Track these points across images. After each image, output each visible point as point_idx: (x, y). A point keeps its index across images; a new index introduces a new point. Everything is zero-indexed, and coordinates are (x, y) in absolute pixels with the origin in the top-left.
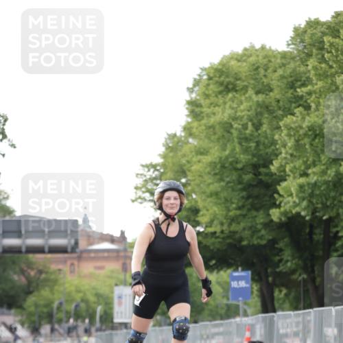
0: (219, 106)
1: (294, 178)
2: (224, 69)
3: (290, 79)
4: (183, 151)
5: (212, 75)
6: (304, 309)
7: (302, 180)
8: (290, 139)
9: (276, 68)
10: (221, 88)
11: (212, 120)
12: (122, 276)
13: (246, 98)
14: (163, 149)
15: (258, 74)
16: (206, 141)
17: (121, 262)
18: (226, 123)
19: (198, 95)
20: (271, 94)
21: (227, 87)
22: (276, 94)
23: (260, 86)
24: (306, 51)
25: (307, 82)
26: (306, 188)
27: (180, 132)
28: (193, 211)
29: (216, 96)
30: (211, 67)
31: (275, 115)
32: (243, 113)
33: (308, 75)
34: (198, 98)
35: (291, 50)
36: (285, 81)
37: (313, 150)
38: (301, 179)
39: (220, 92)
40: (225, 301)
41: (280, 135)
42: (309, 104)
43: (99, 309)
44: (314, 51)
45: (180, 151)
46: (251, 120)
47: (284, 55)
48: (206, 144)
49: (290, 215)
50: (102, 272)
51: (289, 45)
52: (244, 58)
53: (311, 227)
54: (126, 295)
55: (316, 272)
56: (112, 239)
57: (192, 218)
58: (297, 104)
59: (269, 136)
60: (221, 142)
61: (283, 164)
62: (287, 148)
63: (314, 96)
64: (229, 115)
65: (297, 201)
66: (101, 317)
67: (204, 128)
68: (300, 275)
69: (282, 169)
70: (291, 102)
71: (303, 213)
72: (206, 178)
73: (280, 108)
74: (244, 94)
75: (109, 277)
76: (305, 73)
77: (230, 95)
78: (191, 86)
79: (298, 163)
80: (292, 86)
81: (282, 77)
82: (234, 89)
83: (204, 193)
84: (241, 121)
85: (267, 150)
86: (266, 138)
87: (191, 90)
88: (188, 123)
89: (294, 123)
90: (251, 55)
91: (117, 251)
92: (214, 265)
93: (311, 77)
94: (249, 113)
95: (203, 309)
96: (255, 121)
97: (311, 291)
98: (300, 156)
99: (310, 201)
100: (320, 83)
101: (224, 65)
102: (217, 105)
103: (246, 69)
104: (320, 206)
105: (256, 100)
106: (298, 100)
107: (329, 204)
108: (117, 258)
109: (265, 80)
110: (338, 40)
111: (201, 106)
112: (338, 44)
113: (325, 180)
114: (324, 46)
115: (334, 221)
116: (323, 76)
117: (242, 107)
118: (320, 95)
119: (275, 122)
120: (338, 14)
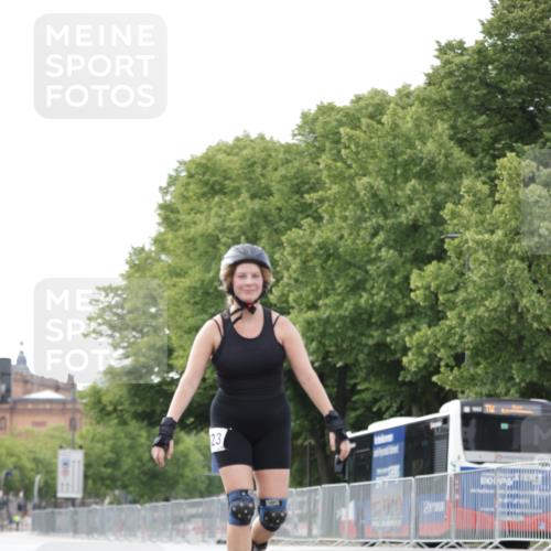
0: (202, 212)
1: (300, 311)
2: (209, 165)
3: (295, 182)
4: (154, 271)
5: (193, 171)
6: (310, 485)
7: (311, 314)
8: (295, 259)
9: (277, 164)
10: (205, 189)
11: (192, 231)
12: (68, 436)
13: (239, 203)
14: (127, 267)
15: (254, 171)
16: (184, 258)
17: (68, 417)
18: (212, 236)
19: (174, 197)
20: (271, 198)
21: (212, 188)
22: (276, 200)
23: (254, 190)
24: (317, 144)
25: (318, 186)
26: (316, 325)
27: (149, 246)
29: (198, 199)
30: (193, 161)
31: (275, 227)
32: (234, 223)
33: (318, 176)
34: (173, 200)
35: (296, 142)
36: (289, 183)
37: (324, 275)
39: (204, 195)
40: (206, 473)
41: (282, 254)
42: (319, 214)
43: (38, 479)
44: (327, 144)
45: (150, 270)
46: (244, 233)
47: (288, 149)
48: (183, 262)
51: (294, 135)
52: (235, 151)
54: (74, 462)
56: (57, 387)
58: (305, 214)
60: (204, 261)
61: (286, 292)
62: (291, 271)
63: (326, 204)
64: (215, 224)
66: (40, 490)
67: (181, 241)
68: (306, 439)
69: (284, 299)
70: (297, 211)
72: (184, 307)
73: (281, 219)
74: (235, 198)
75: (52, 437)
76: (315, 174)
77: (217, 199)
78: (165, 185)
79: (305, 292)
80: (298, 190)
81: (284, 178)
82: (222, 191)
83: (179, 327)
84: (231, 233)
87: (164, 191)
88: (161, 234)
89: (302, 238)
90: (245, 147)
91: (63, 402)
92: (192, 424)
93: (323, 178)
94: (242, 224)
95: (176, 483)
97: (319, 461)
98: (307, 282)
99: (320, 342)
100: (335, 188)
101: (209, 159)
102: (199, 212)
103: (238, 165)
104: (333, 349)
105: (250, 207)
106: (306, 209)
107: (344, 346)
108: (63, 411)
109: (262, 181)
110: (358, 132)
111: (178, 212)
112: (358, 137)
113: (340, 316)
114: (340, 138)
115: (351, 371)
116: (338, 178)
117: (232, 215)
118: (335, 203)
119: (275, 237)
120: (358, 99)
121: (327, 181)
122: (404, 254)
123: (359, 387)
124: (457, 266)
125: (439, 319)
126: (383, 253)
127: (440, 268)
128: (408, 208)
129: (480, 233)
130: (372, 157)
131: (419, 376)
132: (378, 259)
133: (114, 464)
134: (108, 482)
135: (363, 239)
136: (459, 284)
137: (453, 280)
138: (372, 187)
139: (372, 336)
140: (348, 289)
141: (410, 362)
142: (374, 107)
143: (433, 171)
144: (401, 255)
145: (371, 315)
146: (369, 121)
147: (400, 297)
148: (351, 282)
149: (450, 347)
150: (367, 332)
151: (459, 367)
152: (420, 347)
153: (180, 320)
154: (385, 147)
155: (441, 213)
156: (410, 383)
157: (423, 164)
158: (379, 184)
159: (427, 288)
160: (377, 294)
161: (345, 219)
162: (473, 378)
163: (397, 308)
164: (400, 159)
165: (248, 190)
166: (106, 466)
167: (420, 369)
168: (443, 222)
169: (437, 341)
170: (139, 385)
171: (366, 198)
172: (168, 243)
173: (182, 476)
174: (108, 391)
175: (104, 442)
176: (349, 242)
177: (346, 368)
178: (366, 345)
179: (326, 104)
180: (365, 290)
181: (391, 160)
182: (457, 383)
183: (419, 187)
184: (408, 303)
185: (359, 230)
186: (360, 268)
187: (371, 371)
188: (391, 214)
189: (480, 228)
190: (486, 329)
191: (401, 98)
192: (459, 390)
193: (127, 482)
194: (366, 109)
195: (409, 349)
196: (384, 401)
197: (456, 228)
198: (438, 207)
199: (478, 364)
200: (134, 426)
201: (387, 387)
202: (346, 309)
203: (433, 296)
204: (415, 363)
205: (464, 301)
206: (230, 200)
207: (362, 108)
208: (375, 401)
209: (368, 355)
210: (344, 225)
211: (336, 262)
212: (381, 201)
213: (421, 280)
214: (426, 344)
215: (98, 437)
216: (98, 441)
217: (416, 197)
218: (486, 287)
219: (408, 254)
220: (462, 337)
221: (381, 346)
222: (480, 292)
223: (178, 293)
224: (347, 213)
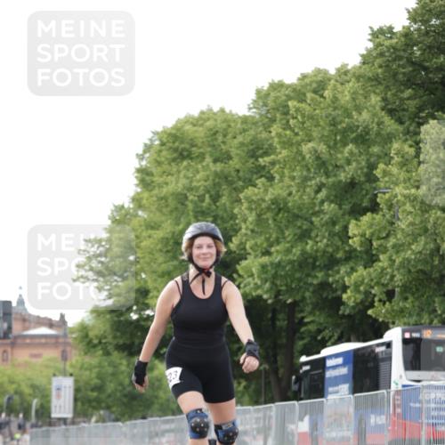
0: (172, 175)
2: (178, 134)
3: (251, 147)
4: (132, 225)
5: (165, 140)
6: (266, 403)
7: (266, 259)
8: (251, 212)
9: (235, 133)
10: (175, 155)
11: (165, 190)
12: (60, 365)
13: (203, 167)
14: (109, 222)
15: (216, 139)
16: (158, 214)
17: (61, 349)
18: (181, 194)
19: (149, 162)
20: (231, 162)
21: (181, 154)
23: (218, 154)
24: (269, 116)
25: (270, 151)
26: (269, 268)
27: (128, 204)
28: (141, 293)
29: (169, 164)
30: (164, 132)
31: (234, 186)
32: (200, 184)
33: (270, 142)
34: (148, 165)
35: (253, 114)
36: (245, 149)
37: (275, 225)
38: (263, 258)
39: (174, 160)
41: (241, 209)
42: (272, 175)
43: (35, 403)
44: (278, 115)
45: (129, 224)
46: (208, 192)
47: (245, 120)
48: (157, 217)
49: (250, 298)
50: (39, 361)
51: (250, 109)
52: (200, 122)
53: (274, 311)
54: (65, 387)
55: (279, 363)
56: (50, 324)
57: (141, 300)
58: (259, 175)
59: (228, 209)
60: (174, 215)
61: (243, 241)
62: (248, 223)
63: (277, 166)
64: (184, 185)
65: (259, 283)
66: (37, 411)
67: (155, 199)
68: (261, 365)
69: (242, 247)
70: (252, 173)
71: (265, 297)
72: (157, 255)
73: (240, 179)
74: (200, 162)
75: (47, 367)
76: (268, 140)
77: (185, 163)
78: (141, 152)
79: (260, 240)
80: (253, 155)
81: (242, 144)
82: (189, 157)
83: (154, 272)
84: (197, 192)
85: (225, 225)
86: (225, 210)
87: (140, 157)
88: (138, 194)
89: (256, 195)
90: (209, 119)
91: (56, 337)
93: (275, 144)
94: (206, 184)
95: (153, 403)
96: (213, 193)
97: (273, 384)
98: (261, 232)
99: (273, 283)
100: (285, 153)
101: (178, 130)
102: (169, 174)
103: (202, 135)
104: (283, 288)
105: (213, 169)
106: (260, 171)
107: (293, 286)
108: (56, 345)
109: (223, 147)
110: (303, 105)
111: (152, 175)
112: (304, 109)
113: (289, 260)
114: (289, 110)
115: (299, 306)
116: (287, 144)
117: (198, 177)
118: (285, 165)
119: (234, 195)
120: (304, 77)
121: (278, 146)
122: (344, 207)
123: (306, 320)
124: (388, 216)
125: (374, 262)
126: (326, 206)
127: (374, 219)
128: (347, 169)
129: (407, 188)
130: (315, 126)
131: (357, 310)
132: (321, 211)
133: (99, 388)
134: (94, 404)
135: (309, 195)
136: (389, 231)
137: (385, 228)
138: (316, 151)
139: (316, 277)
140: (296, 237)
141: (349, 298)
142: (317, 84)
143: (367, 137)
144: (340, 208)
145: (315, 259)
146: (313, 95)
147: (340, 243)
148: (298, 231)
149: (383, 285)
150: (313, 274)
151: (390, 302)
152: (357, 286)
153: (155, 266)
154: (327, 117)
155: (374, 172)
156: (349, 316)
157: (359, 131)
158: (322, 148)
159: (363, 235)
160: (321, 241)
161: (293, 178)
162: (402, 311)
163: (337, 253)
164: (339, 127)
165: (211, 156)
166: (92, 390)
167: (357, 304)
168: (376, 179)
169: (372, 280)
170: (120, 322)
171: (311, 161)
172: (144, 202)
173: (156, 397)
174: (94, 326)
175: (91, 370)
176: (296, 198)
177: (295, 304)
178: (311, 284)
179: (276, 81)
180: (310, 238)
181: (332, 128)
182: (389, 316)
183: (355, 151)
184: (347, 248)
185: (305, 188)
186: (306, 219)
187: (316, 306)
188: (332, 174)
189: (408, 184)
190: (413, 270)
191: (340, 76)
192: (391, 321)
193: (110, 404)
194: (311, 85)
195: (349, 287)
196: (327, 331)
197: (387, 185)
198: (372, 167)
199: (406, 299)
200: (116, 356)
201: (330, 320)
202: (295, 255)
203: (368, 242)
204: (353, 299)
205: (394, 246)
206: (196, 164)
207: (307, 85)
208: (319, 331)
209: (314, 292)
210: (293, 183)
211: (286, 215)
212: (324, 163)
213: (358, 229)
214: (362, 282)
215: (86, 366)
216: (86, 369)
217: (353, 158)
218: (413, 234)
219: (347, 207)
220: (393, 277)
221: (324, 285)
222: (408, 239)
223: (152, 243)
224: (295, 174)
